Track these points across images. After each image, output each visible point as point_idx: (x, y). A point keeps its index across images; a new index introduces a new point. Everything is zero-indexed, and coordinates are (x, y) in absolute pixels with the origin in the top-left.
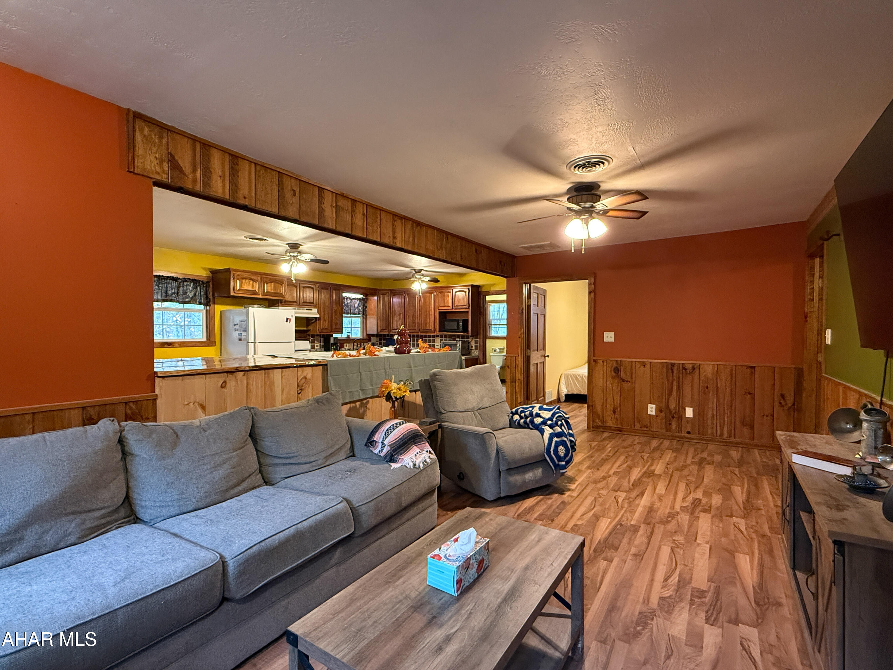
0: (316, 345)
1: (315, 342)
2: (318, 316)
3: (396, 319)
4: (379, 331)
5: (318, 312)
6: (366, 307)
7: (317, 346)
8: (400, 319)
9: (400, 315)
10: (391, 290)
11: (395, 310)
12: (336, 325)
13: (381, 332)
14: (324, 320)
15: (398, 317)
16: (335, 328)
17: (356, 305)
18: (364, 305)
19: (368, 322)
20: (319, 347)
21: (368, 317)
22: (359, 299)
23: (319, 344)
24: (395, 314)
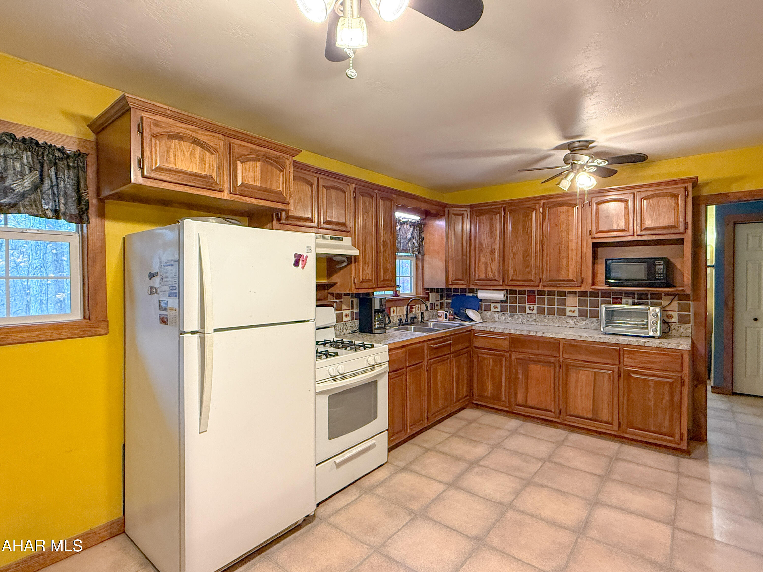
0: (344, 313)
1: (344, 307)
2: (356, 252)
3: (483, 259)
4: (450, 283)
5: (354, 245)
6: (423, 239)
7: (346, 316)
8: (493, 260)
9: (492, 252)
10: (472, 207)
11: (481, 244)
12: (385, 273)
13: (452, 285)
14: (365, 263)
15: (489, 257)
16: (384, 280)
17: (409, 236)
18: (420, 236)
19: (426, 266)
20: (349, 318)
21: (427, 258)
22: (413, 225)
23: (349, 312)
24: (481, 251)
